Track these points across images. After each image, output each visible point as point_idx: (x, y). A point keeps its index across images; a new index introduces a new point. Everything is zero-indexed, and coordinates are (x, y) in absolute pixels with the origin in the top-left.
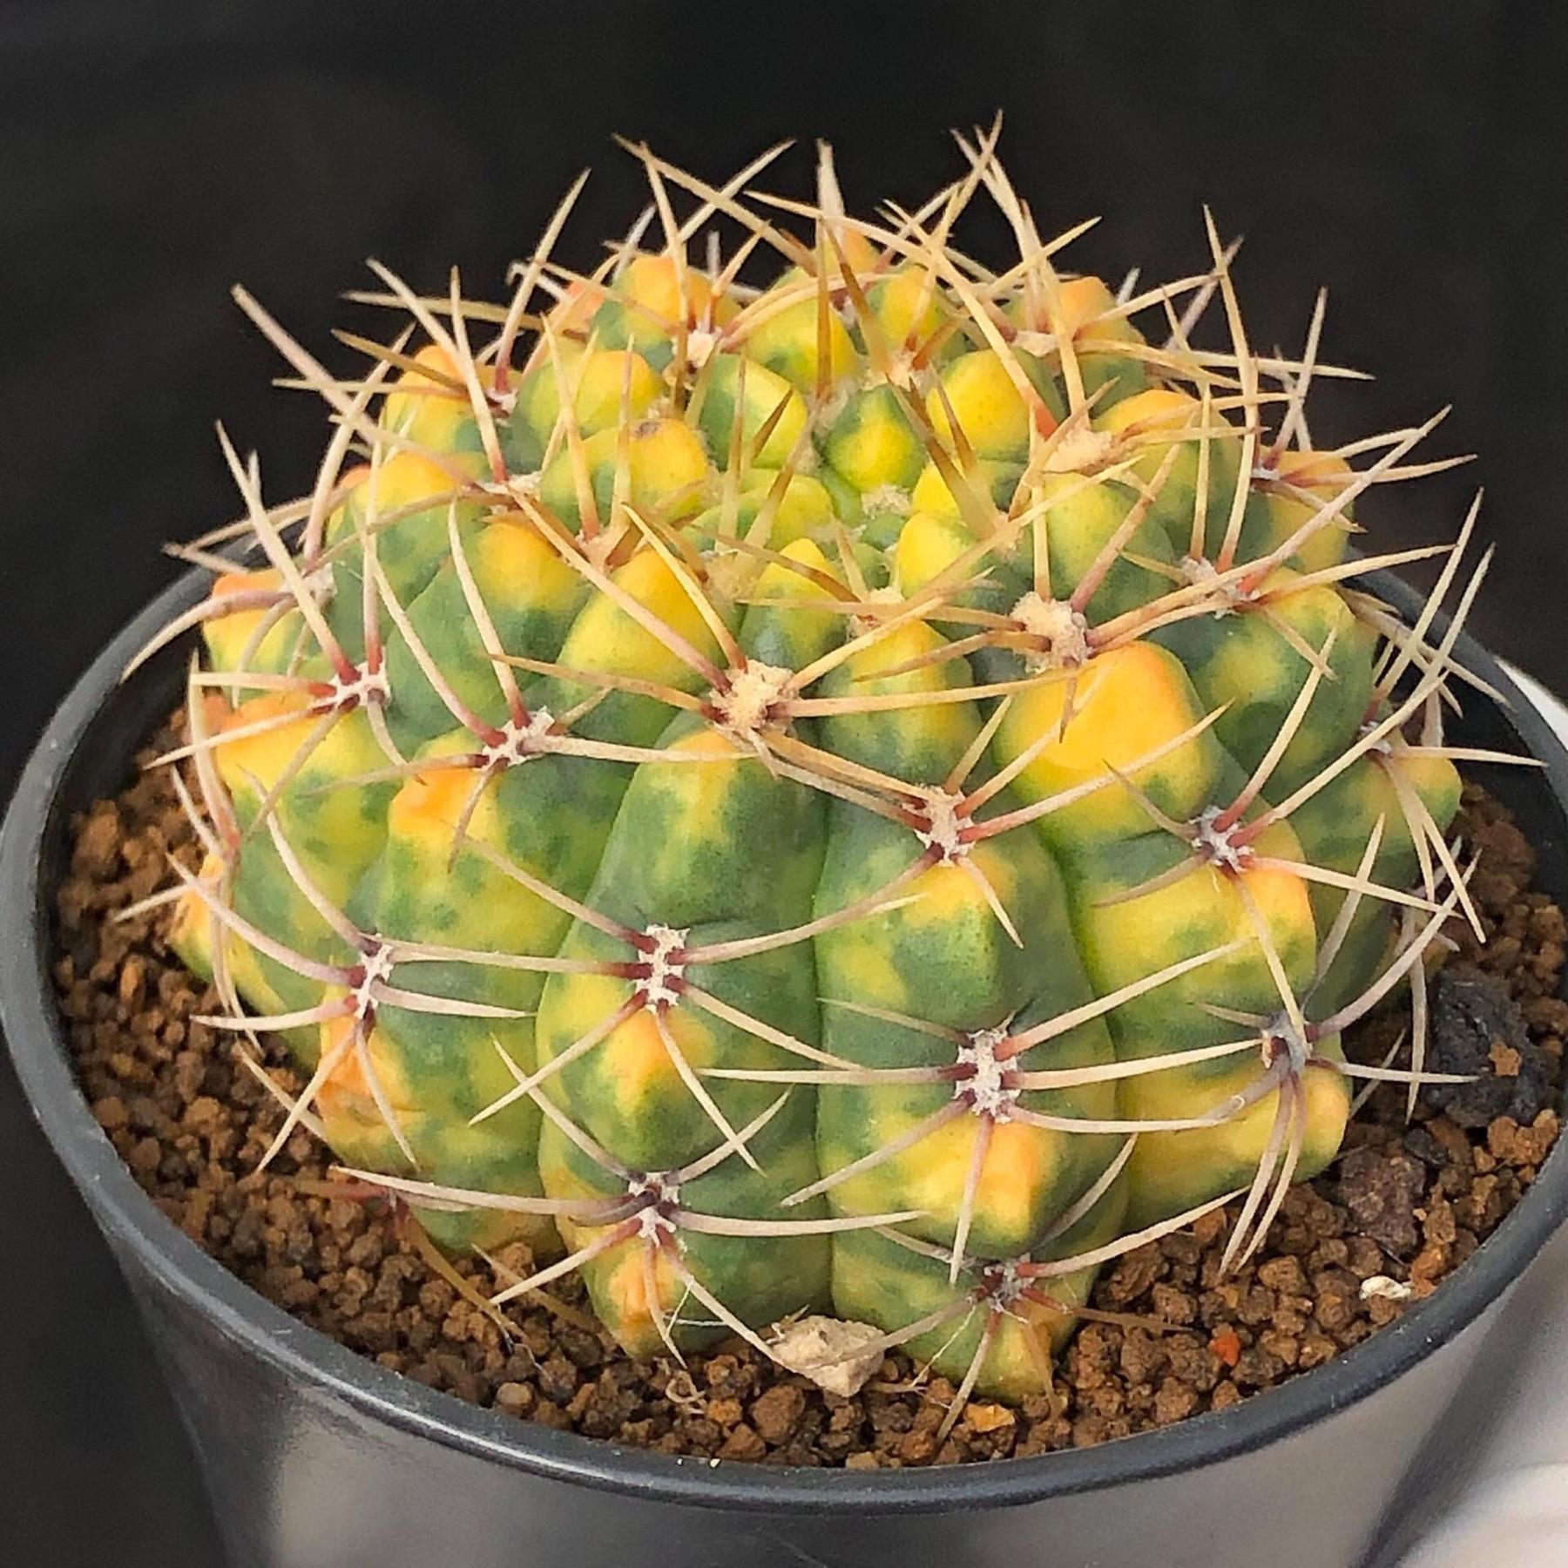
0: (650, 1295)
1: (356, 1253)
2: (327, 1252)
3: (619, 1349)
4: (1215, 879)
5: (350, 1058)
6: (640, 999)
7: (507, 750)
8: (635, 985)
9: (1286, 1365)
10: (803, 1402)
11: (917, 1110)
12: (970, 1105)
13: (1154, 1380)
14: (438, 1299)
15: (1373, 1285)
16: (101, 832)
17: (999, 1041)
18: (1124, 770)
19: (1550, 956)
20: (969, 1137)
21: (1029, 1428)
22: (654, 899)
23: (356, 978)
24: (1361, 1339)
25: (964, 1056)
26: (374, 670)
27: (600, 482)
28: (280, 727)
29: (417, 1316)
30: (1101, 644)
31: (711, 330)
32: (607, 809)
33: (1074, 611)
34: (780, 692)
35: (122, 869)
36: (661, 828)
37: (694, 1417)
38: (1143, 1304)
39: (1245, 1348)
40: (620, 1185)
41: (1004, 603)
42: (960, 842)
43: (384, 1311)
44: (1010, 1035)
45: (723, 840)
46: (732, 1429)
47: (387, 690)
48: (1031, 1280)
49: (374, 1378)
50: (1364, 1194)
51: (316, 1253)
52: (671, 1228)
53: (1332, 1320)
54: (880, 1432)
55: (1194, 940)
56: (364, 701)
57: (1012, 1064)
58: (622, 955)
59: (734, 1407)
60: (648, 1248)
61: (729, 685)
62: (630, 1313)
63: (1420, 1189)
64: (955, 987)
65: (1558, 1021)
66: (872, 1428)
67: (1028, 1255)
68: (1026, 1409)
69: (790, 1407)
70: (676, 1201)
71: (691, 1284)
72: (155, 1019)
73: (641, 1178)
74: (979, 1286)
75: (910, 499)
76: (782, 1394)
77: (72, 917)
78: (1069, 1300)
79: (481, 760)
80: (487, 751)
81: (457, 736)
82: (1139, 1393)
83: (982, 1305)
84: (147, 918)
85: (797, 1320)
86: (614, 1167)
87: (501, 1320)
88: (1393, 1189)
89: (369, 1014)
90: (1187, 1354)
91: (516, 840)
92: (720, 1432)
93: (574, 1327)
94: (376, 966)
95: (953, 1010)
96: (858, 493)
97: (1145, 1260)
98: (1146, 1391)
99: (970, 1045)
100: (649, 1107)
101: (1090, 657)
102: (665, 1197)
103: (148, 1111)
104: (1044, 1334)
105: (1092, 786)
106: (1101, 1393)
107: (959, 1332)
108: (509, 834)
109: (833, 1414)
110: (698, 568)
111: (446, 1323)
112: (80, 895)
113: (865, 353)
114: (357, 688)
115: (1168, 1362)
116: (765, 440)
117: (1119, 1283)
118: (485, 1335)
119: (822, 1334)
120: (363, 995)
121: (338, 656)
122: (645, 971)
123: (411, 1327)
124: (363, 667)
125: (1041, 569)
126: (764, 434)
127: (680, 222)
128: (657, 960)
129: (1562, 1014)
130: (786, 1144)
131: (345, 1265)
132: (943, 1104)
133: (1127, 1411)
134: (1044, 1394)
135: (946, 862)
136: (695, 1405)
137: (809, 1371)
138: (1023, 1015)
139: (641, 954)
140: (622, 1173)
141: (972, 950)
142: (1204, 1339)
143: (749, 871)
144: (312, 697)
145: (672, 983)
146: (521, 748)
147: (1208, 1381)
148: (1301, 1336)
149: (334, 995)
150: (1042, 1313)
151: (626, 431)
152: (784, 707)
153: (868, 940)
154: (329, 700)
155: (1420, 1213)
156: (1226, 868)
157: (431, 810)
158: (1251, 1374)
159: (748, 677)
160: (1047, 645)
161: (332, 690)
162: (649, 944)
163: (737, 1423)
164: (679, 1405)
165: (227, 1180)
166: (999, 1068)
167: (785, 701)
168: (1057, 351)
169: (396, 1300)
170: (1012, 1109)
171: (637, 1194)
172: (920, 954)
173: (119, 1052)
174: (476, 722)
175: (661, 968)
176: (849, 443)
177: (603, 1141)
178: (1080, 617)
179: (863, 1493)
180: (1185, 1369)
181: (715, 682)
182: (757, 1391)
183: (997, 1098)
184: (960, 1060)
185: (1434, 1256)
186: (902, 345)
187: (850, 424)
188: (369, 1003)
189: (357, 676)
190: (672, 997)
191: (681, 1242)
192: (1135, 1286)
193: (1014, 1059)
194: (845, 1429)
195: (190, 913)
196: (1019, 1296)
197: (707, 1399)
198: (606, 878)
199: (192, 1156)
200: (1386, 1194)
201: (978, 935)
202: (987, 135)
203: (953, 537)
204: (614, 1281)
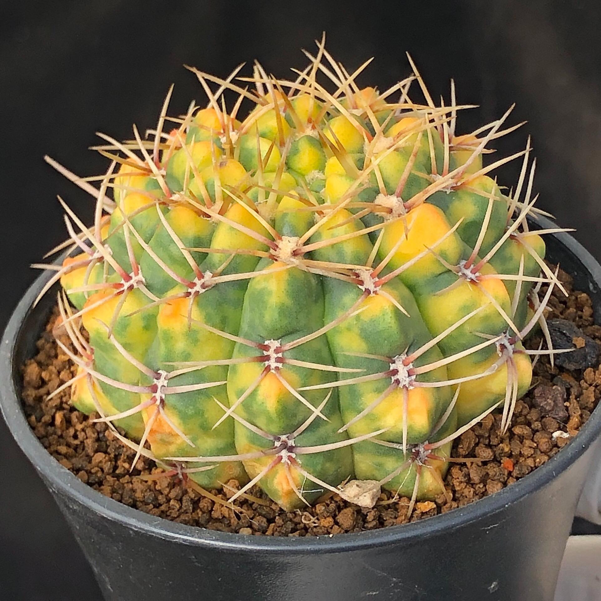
0: (291, 482)
1: (172, 495)
2: (160, 497)
3: (281, 510)
4: (470, 286)
5: (158, 420)
6: (268, 369)
7: (198, 288)
8: (265, 364)
9: (532, 468)
10: (356, 513)
11: (379, 391)
12: (398, 384)
13: (484, 481)
14: (206, 505)
15: (556, 434)
16: (32, 370)
17: (404, 358)
18: (432, 247)
19: (587, 311)
20: (401, 397)
21: (441, 508)
22: (266, 330)
23: (154, 389)
24: (556, 453)
25: (393, 367)
26: (137, 274)
27: (209, 187)
28: (106, 302)
29: (200, 513)
30: (410, 207)
31: (233, 131)
32: (239, 303)
33: (397, 197)
34: (297, 245)
35: (43, 383)
36: (263, 302)
37: (315, 527)
38: (472, 454)
39: (514, 465)
40: (271, 443)
41: (371, 199)
42: (375, 287)
43: (187, 513)
44: (407, 356)
45: (288, 302)
46: (331, 528)
47: (144, 280)
48: (430, 451)
49: (195, 532)
50: (545, 401)
51: (156, 499)
52: (294, 455)
53: (545, 447)
54: (386, 520)
55: (466, 309)
56: (135, 286)
57: (411, 366)
58: (258, 354)
59: (331, 519)
60: (286, 465)
61: (277, 247)
62: (285, 491)
63: (565, 396)
64: (385, 340)
65: (597, 332)
66: (383, 519)
67: (427, 442)
68: (437, 500)
69: (351, 515)
70: (294, 445)
71: (306, 474)
72: (71, 431)
73: (279, 439)
74: (412, 456)
75: (324, 174)
76: (348, 511)
77: (30, 400)
78: (445, 456)
79: (189, 294)
80: (190, 290)
81: (177, 288)
82: (479, 487)
83: (414, 463)
84: (59, 396)
85: (346, 483)
86: (268, 436)
87: (233, 507)
88: (556, 398)
89: (162, 401)
90: (495, 469)
91: (208, 320)
92: (327, 530)
93: (261, 505)
94: (160, 383)
95: (386, 349)
96: (303, 176)
97: (469, 438)
98: (481, 486)
99: (394, 362)
100: (280, 407)
101: (407, 212)
102: (289, 444)
103: (78, 462)
104: (438, 471)
105: (420, 256)
106: (466, 489)
107: (407, 476)
108: (205, 318)
109: (367, 515)
110: (255, 209)
111: (213, 512)
112: (31, 393)
113: (295, 128)
114: (132, 282)
115: (487, 474)
116: (268, 160)
117: (462, 448)
118: (229, 514)
119: (357, 485)
120: (158, 395)
121: (122, 271)
122: (268, 358)
123: (199, 517)
124: (132, 275)
125: (381, 185)
126: (267, 158)
127: (214, 93)
128: (271, 352)
129: (598, 330)
130: (331, 414)
131: (169, 501)
132: (388, 386)
133: (477, 495)
134: (443, 493)
135: (372, 295)
136: (315, 523)
137: (355, 501)
138: (412, 346)
139: (264, 352)
140: (272, 438)
141: (390, 323)
142: (499, 464)
143: (300, 312)
144: (115, 289)
145: (278, 360)
146: (203, 286)
147: (504, 478)
148: (534, 456)
149: (145, 399)
150: (437, 463)
151: (216, 165)
152: (300, 250)
153: (349, 329)
154: (122, 289)
155: (567, 404)
156: (472, 281)
157: (175, 315)
158: (520, 473)
159: (284, 242)
160: (390, 211)
161: (122, 285)
162: (267, 348)
163: (333, 525)
164: (308, 524)
165: (114, 481)
166: (406, 369)
167: (299, 248)
168: (366, 113)
169: (191, 508)
170: (414, 383)
171: (278, 446)
172: (370, 329)
173: (60, 445)
174: (183, 280)
175: (274, 356)
176: (296, 158)
177: (263, 427)
178: (400, 199)
179: (389, 536)
180: (495, 476)
181: (271, 246)
182: (337, 513)
183: (408, 380)
184: (391, 368)
185: (575, 420)
186: (306, 122)
187: (295, 151)
188: (161, 397)
189: (131, 278)
190: (280, 365)
191: (298, 460)
192: (468, 447)
193: (411, 364)
194: (374, 520)
195: (78, 389)
196: (426, 458)
197: (318, 519)
198: (245, 327)
199: (99, 474)
200: (554, 399)
201: (391, 317)
202: (320, 43)
203: (346, 180)
204: (276, 481)
